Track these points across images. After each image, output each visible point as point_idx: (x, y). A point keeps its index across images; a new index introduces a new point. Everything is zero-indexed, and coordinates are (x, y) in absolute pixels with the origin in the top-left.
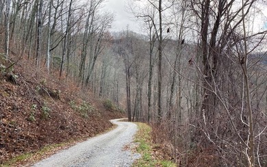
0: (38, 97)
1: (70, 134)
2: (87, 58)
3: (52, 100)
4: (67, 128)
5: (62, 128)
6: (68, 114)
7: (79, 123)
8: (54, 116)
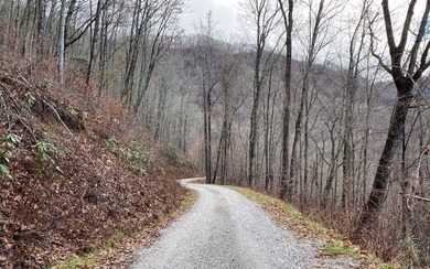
0: (29, 118)
1: (111, 214)
2: (137, 72)
3: (67, 131)
4: (103, 200)
5: (90, 198)
6: (105, 166)
7: (130, 187)
8: (71, 169)
